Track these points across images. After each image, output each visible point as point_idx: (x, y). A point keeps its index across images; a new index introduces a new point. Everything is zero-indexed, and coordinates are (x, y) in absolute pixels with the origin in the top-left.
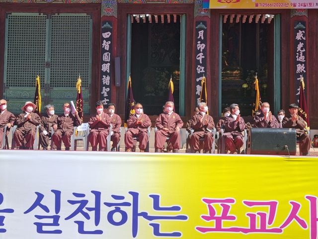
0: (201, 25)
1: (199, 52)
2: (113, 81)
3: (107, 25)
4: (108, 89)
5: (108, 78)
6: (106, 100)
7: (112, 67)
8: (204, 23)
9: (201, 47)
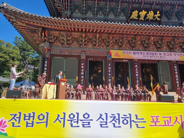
0: (109, 62)
1: (109, 70)
2: (84, 77)
3: (83, 61)
4: (83, 80)
5: (83, 76)
6: (82, 83)
7: (84, 73)
8: (110, 62)
9: (110, 68)
